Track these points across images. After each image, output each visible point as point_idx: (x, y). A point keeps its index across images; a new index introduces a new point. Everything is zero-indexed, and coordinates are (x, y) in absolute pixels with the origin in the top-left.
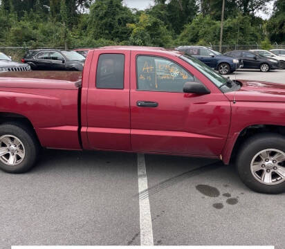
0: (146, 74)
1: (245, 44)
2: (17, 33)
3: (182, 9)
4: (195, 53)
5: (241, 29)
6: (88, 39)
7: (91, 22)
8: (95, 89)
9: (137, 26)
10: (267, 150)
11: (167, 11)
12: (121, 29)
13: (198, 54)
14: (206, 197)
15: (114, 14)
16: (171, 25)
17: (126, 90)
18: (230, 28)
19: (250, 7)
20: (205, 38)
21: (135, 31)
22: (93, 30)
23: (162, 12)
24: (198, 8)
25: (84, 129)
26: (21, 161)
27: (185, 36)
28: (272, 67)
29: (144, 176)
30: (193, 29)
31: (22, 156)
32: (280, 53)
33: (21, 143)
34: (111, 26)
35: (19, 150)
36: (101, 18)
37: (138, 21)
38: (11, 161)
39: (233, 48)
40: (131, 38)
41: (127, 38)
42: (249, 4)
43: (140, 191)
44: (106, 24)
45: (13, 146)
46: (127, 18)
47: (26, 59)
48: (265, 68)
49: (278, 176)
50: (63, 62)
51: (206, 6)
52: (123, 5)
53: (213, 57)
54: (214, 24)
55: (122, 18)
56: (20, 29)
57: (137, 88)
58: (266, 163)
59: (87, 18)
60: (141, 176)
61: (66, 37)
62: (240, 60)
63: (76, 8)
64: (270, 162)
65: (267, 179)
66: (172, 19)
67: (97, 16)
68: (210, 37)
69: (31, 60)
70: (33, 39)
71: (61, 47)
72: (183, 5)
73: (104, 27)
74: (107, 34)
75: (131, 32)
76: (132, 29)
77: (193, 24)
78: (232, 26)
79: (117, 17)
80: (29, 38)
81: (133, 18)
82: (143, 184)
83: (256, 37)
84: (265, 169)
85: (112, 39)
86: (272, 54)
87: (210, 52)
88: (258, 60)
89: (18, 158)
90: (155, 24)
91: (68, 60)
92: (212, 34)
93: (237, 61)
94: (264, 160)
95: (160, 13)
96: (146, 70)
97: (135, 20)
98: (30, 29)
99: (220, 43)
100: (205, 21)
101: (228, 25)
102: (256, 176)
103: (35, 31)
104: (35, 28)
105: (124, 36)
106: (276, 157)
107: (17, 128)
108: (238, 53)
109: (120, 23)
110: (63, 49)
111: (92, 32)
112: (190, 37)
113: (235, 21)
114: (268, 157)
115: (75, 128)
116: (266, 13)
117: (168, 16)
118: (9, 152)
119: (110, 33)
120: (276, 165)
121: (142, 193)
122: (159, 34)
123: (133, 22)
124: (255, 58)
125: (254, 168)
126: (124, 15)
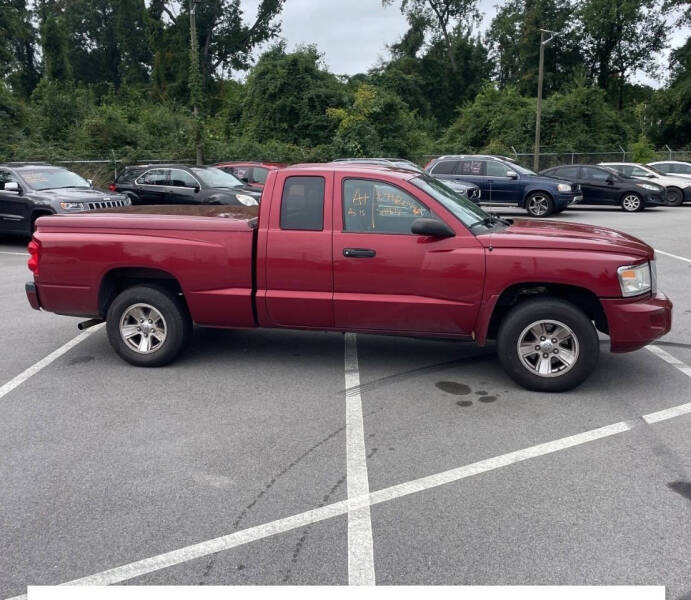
0: (357, 208)
1: (594, 149)
2: (96, 131)
3: (455, 68)
4: (476, 169)
5: (585, 116)
6: (245, 141)
7: (250, 104)
8: (278, 231)
9: (349, 113)
10: (542, 321)
11: (421, 73)
12: (314, 119)
13: (483, 172)
14: (449, 394)
15: (299, 89)
16: (428, 106)
17: (327, 232)
18: (559, 114)
19: (615, 63)
20: (502, 136)
21: (345, 123)
22: (255, 121)
23: (408, 77)
24: (493, 65)
25: (260, 293)
26: (159, 346)
27: (460, 131)
28: (649, 202)
29: (354, 371)
30: (478, 115)
31: (162, 337)
32: (672, 169)
33: (162, 317)
34: (293, 114)
35: (157, 329)
36: (273, 97)
37: (352, 101)
38: (144, 346)
39: (565, 159)
40: (337, 139)
41: (328, 140)
42: (614, 55)
43: (347, 388)
44: (282, 109)
45: (146, 324)
46: (329, 97)
47: (118, 185)
48: (632, 203)
49: (561, 364)
50: (197, 191)
51: (512, 60)
52: (321, 68)
53: (515, 178)
54: (524, 105)
55: (318, 96)
56: (103, 121)
57: (344, 228)
58: (542, 343)
59: (242, 97)
60: (349, 371)
61: (199, 138)
62: (574, 187)
63: (213, 69)
64: (548, 341)
65: (544, 369)
66: (431, 92)
67: (264, 92)
68: (512, 135)
69: (131, 186)
70: (129, 144)
71: (189, 160)
72: (457, 59)
73: (278, 116)
74: (286, 131)
75: (336, 127)
76: (340, 120)
77: (477, 106)
78: (563, 109)
79: (307, 95)
80: (121, 141)
81: (341, 96)
82: (352, 380)
83: (624, 133)
84: (540, 353)
85: (296, 142)
86: (652, 173)
87: (507, 169)
88: (616, 185)
89: (155, 341)
90: (390, 108)
91: (206, 187)
92: (520, 129)
93: (569, 189)
94: (538, 338)
95: (404, 80)
96: (357, 201)
97: (345, 99)
98: (124, 121)
99: (536, 147)
100: (504, 99)
101: (554, 108)
102: (527, 364)
103: (133, 127)
104: (132, 119)
105: (321, 133)
106: (556, 333)
107: (157, 293)
108: (573, 169)
109: (313, 107)
110: (194, 164)
111: (251, 127)
112: (470, 135)
113: (570, 98)
114: (545, 334)
115: (247, 292)
116: (654, 76)
117: (421, 86)
118: (141, 333)
119: (291, 127)
120: (557, 346)
121: (350, 389)
122: (397, 129)
123: (340, 105)
124: (610, 182)
125: (523, 351)
126: (323, 90)
